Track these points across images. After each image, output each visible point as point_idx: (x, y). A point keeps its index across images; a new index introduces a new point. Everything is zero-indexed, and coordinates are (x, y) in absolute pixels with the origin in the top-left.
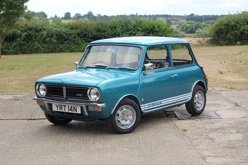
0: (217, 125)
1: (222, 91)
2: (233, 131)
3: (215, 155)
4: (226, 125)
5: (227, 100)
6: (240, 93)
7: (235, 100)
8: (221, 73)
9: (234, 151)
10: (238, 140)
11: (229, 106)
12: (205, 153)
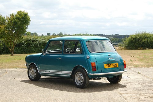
0: (128, 81)
1: (131, 68)
2: (137, 84)
3: (127, 93)
4: (133, 81)
5: (134, 71)
6: (141, 68)
7: (138, 71)
8: (132, 61)
9: (136, 91)
10: (139, 87)
11: (135, 73)
12: (122, 92)
